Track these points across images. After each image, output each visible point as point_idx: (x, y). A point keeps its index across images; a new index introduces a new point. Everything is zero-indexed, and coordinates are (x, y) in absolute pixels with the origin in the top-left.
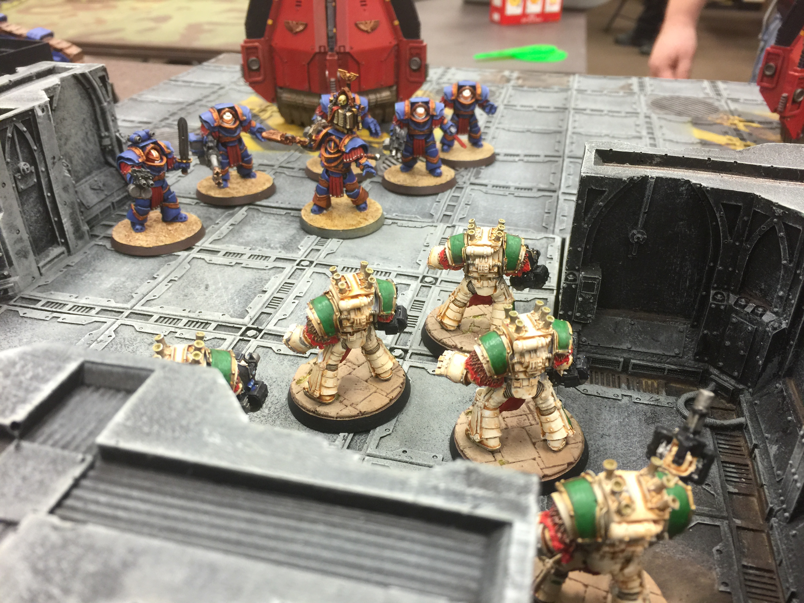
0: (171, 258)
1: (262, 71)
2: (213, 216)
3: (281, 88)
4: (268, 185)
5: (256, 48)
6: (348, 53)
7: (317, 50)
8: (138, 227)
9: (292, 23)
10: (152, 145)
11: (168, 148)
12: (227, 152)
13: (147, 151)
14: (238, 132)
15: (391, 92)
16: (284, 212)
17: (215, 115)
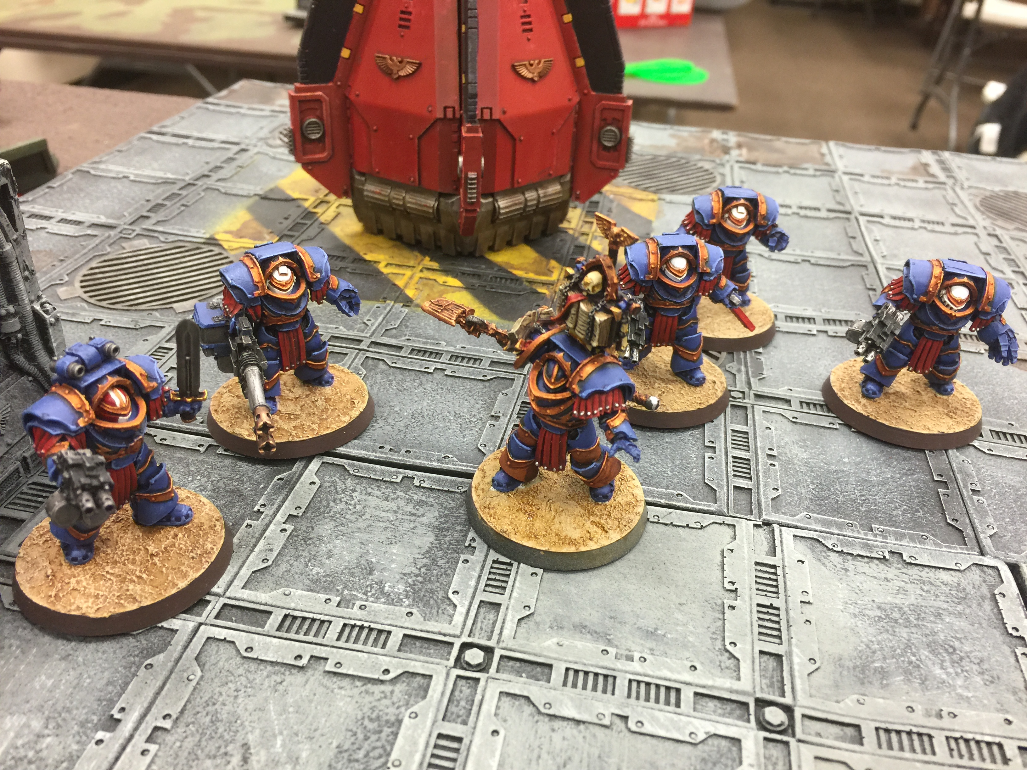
0: (154, 638)
1: (328, 140)
2: (247, 488)
3: (362, 174)
4: (361, 407)
5: (318, 100)
6: (499, 121)
7: (439, 114)
8: (76, 553)
9: (392, 61)
10: (112, 380)
11: (150, 378)
12: (278, 344)
13: (99, 395)
14: (302, 305)
15: (562, 184)
16: (399, 475)
17: (256, 273)
